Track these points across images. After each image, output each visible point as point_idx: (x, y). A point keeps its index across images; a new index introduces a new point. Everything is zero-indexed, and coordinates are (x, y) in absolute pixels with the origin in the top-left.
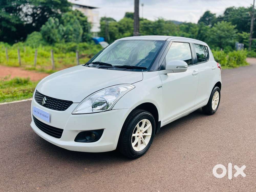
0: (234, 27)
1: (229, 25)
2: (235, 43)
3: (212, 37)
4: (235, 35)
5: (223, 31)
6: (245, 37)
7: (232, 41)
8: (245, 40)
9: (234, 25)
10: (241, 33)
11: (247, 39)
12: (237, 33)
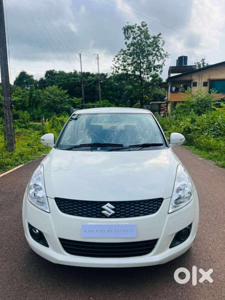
0: (66, 91)
1: (61, 90)
2: (70, 108)
3: (46, 101)
4: (68, 100)
5: (56, 95)
6: (77, 103)
7: (67, 106)
8: (77, 106)
9: (65, 89)
10: (73, 98)
11: (78, 104)
12: (68, 98)
